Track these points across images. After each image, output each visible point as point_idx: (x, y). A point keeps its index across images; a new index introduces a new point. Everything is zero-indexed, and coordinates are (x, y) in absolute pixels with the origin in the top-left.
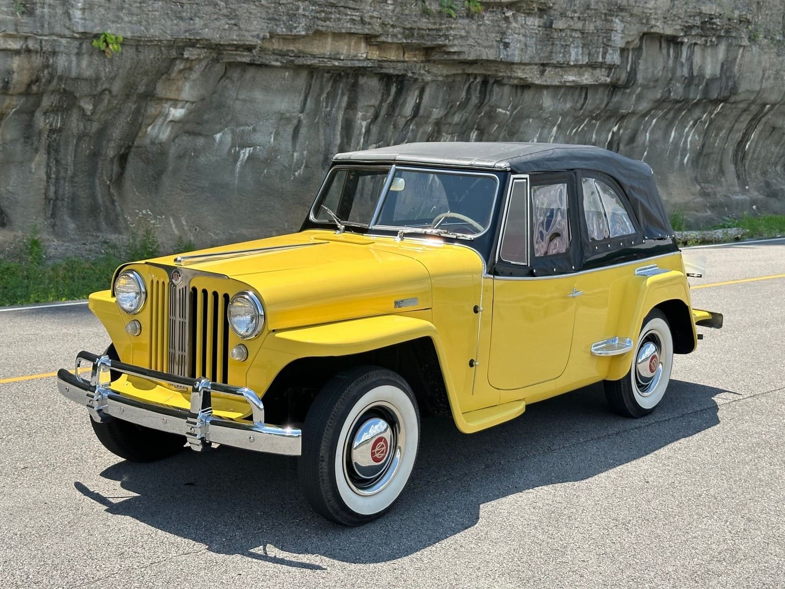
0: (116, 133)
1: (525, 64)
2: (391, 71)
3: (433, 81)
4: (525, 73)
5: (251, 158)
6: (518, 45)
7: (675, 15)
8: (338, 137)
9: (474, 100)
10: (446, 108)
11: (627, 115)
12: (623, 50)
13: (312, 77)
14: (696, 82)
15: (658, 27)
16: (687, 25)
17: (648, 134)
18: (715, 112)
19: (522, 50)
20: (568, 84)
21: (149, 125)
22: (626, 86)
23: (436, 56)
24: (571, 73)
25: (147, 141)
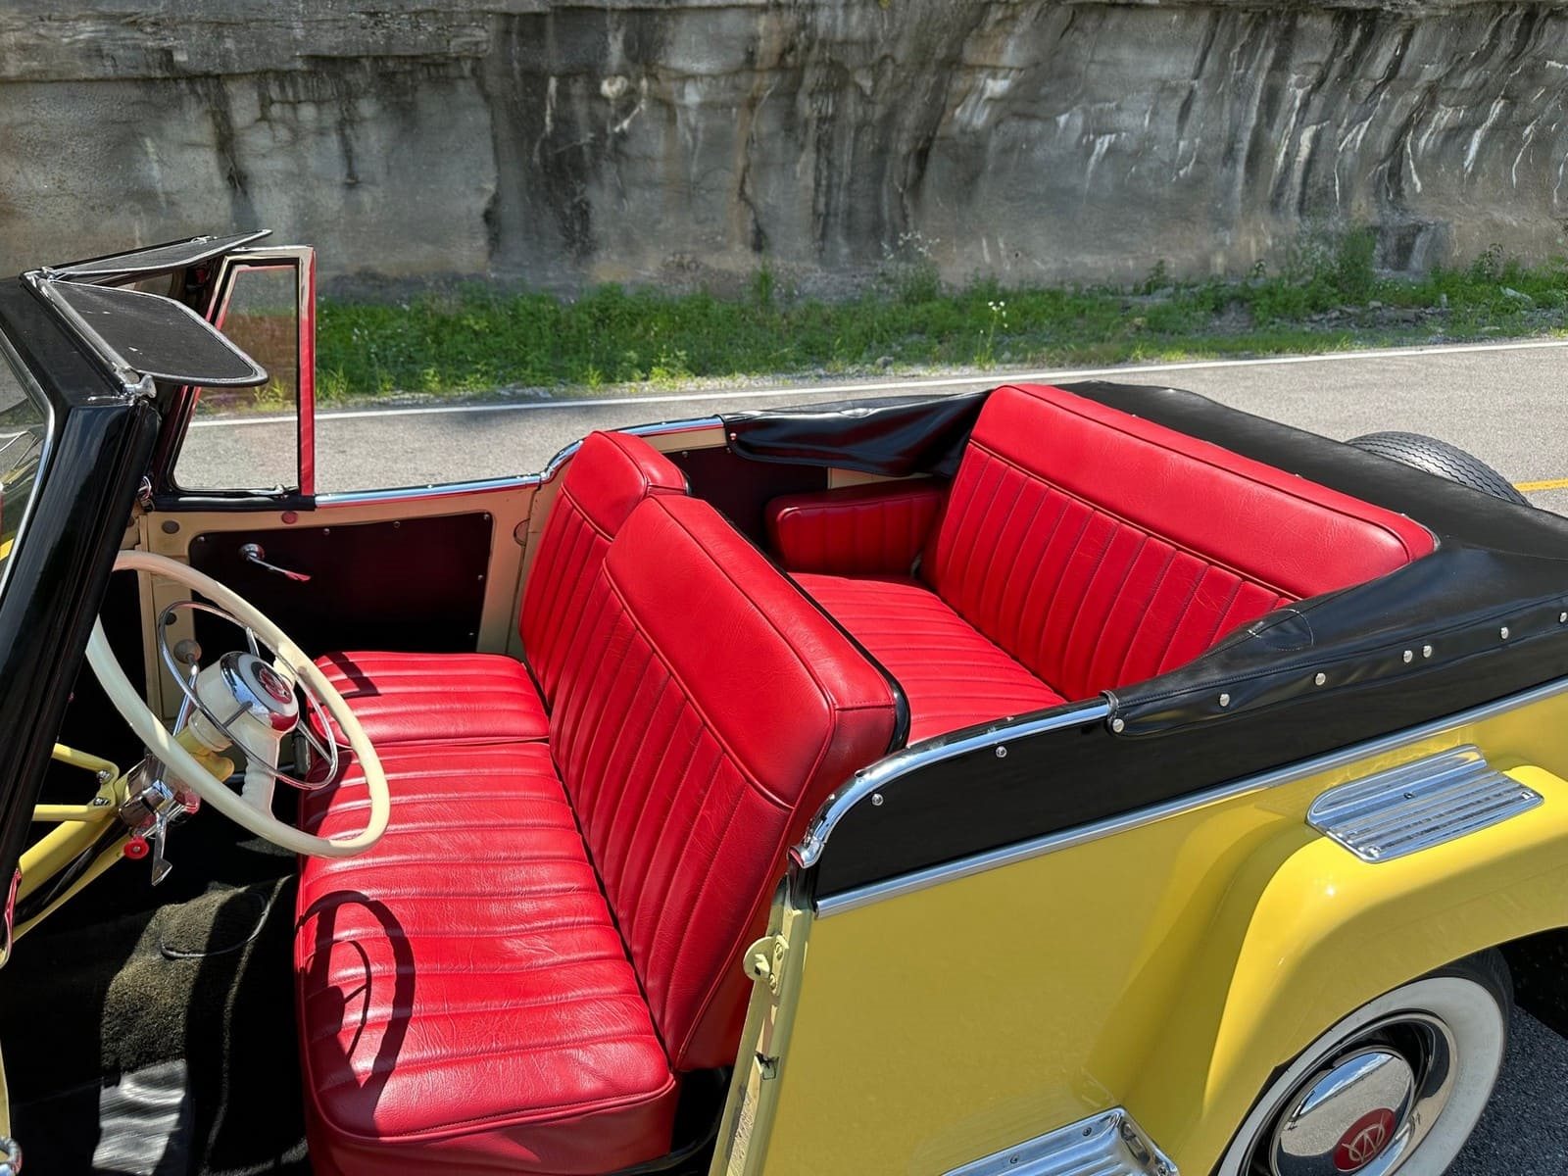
0: (910, 119)
3: (1429, 17)
5: (1112, 150)
8: (1254, 115)
9: (1505, 47)
10: (1450, 63)
13: (1218, 21)
21: (959, 106)
25: (956, 129)
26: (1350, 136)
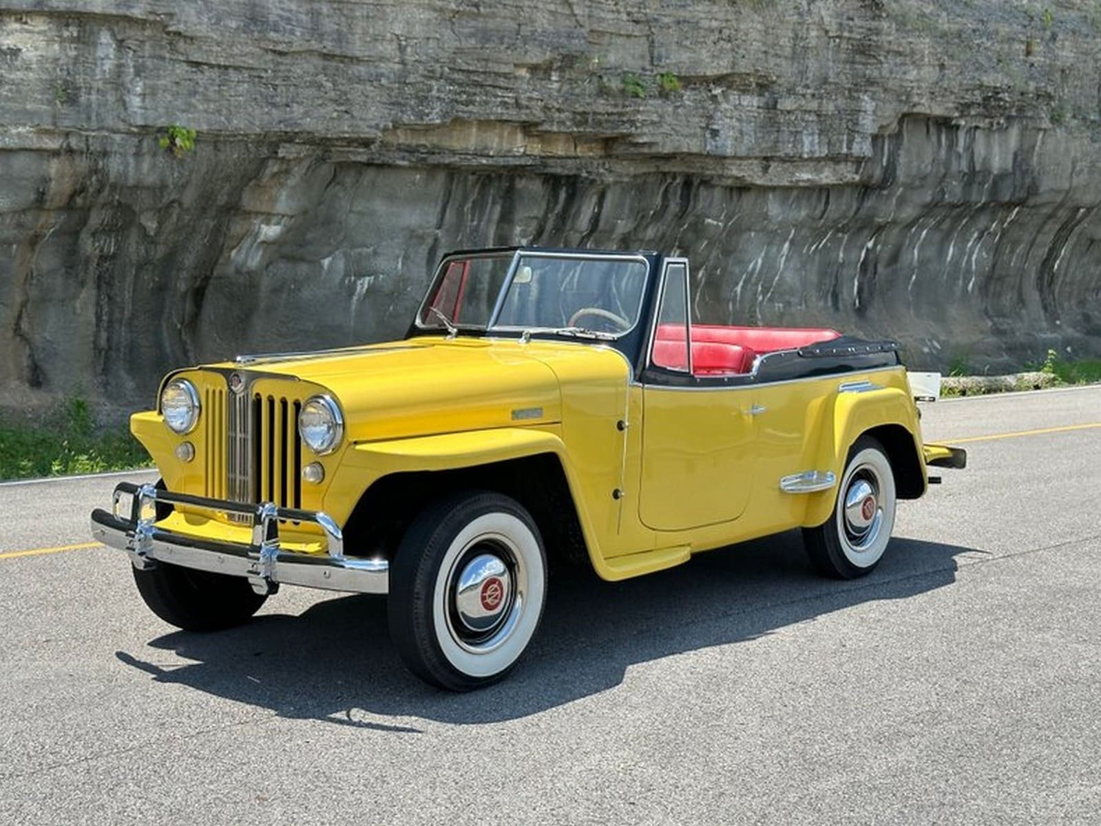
0: (189, 260)
1: (741, 158)
2: (559, 170)
3: (616, 183)
4: (743, 170)
5: (371, 290)
6: (731, 133)
7: (946, 89)
9: (674, 208)
10: (636, 220)
11: (885, 226)
12: (875, 138)
13: (452, 180)
14: (979, 178)
15: (923, 105)
16: (962, 101)
17: (916, 252)
18: (1009, 220)
19: (736, 139)
20: (801, 184)
21: (234, 248)
22: (882, 185)
23: (619, 149)
24: (804, 169)
25: (231, 270)
26: (568, 279)
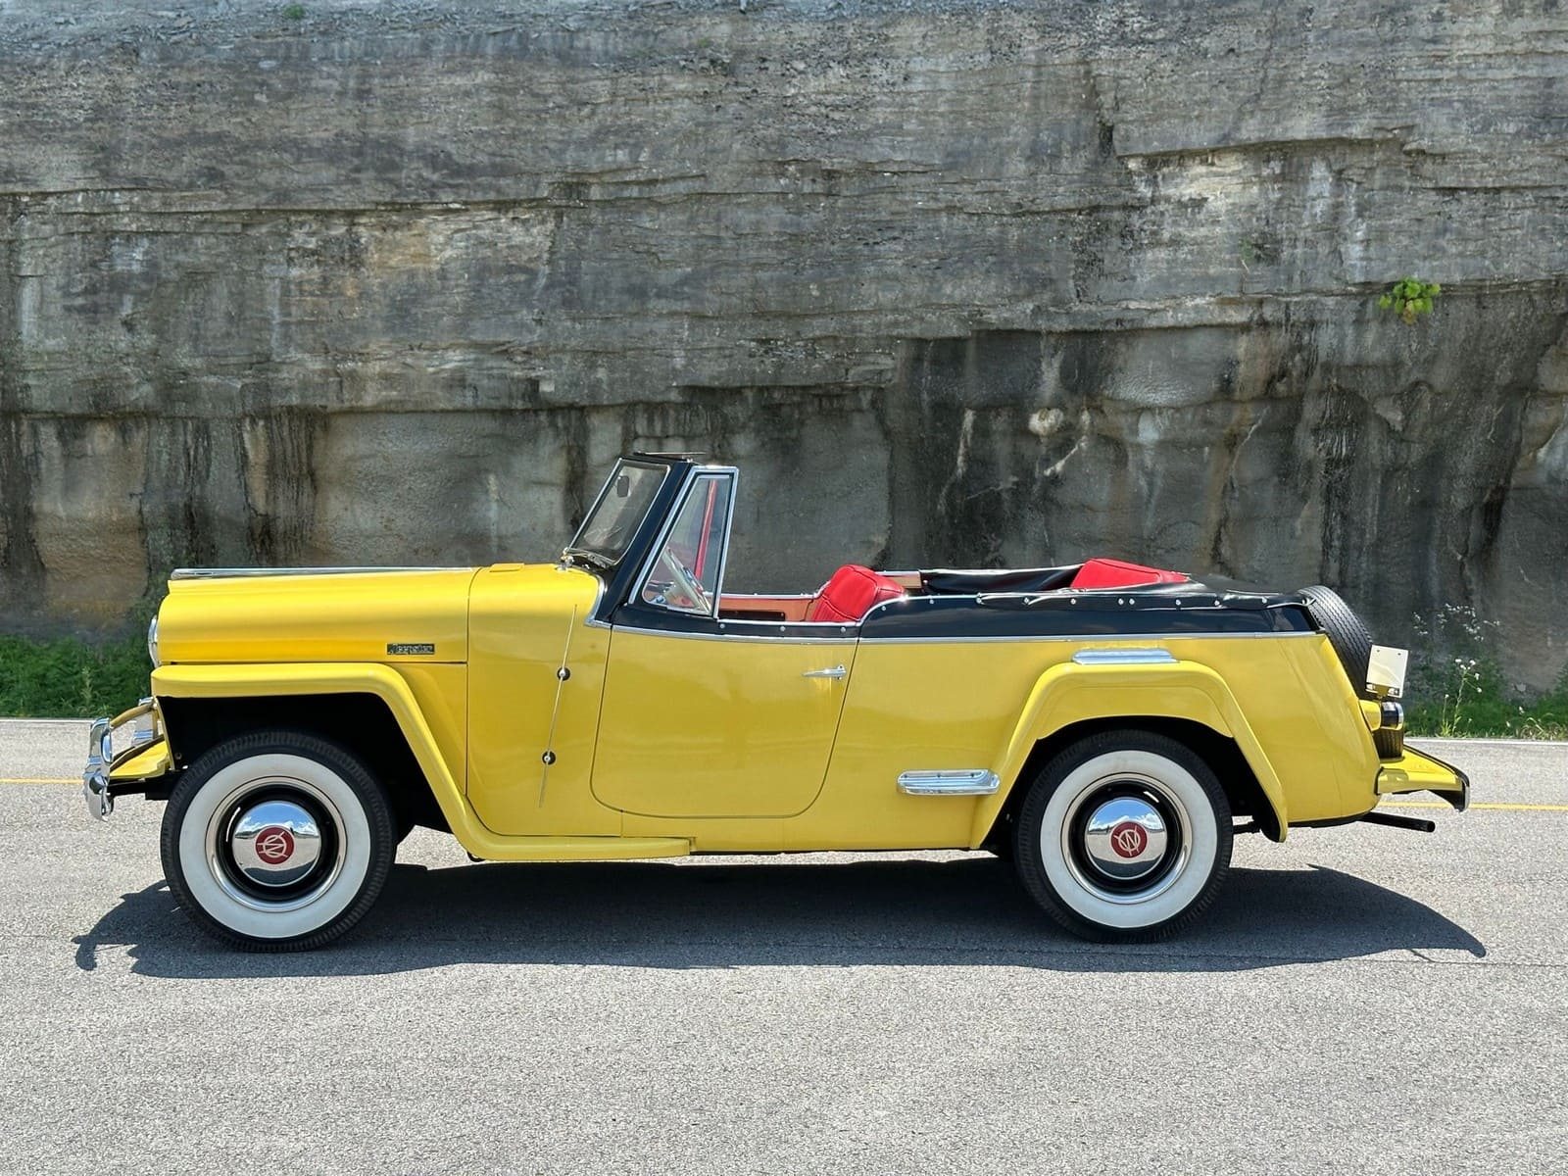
0: (1466, 461)
21: (1542, 446)
